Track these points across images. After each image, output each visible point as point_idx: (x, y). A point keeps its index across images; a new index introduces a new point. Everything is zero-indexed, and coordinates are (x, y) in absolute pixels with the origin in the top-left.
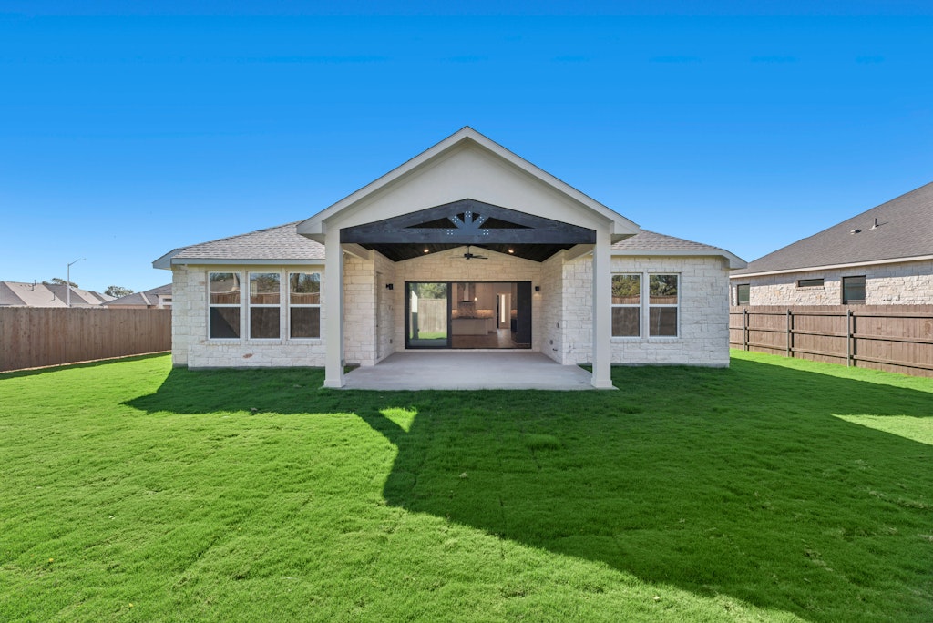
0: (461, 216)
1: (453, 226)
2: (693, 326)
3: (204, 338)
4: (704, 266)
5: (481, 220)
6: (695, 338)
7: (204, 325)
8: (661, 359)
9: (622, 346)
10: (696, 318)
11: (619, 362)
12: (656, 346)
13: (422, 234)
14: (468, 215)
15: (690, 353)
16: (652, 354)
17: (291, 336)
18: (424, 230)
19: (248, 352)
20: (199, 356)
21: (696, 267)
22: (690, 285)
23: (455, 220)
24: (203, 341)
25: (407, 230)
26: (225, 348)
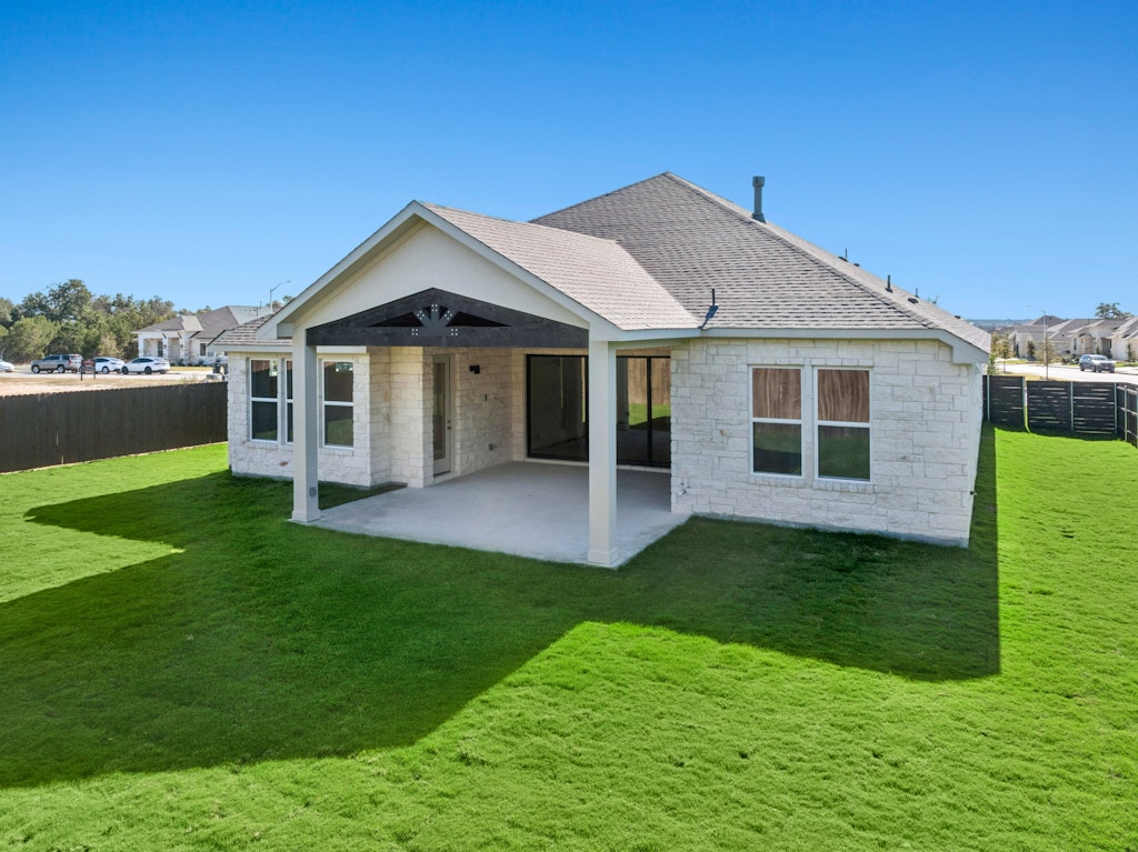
0: (428, 310)
1: (418, 324)
2: (896, 464)
3: (245, 439)
4: (916, 357)
5: (449, 315)
6: (899, 486)
7: (245, 423)
8: (836, 519)
9: (767, 489)
10: (903, 451)
11: (762, 516)
12: (827, 496)
13: (386, 335)
14: (435, 310)
15: (890, 513)
16: (820, 507)
17: (326, 443)
18: (388, 329)
19: (284, 460)
20: (241, 460)
21: (902, 357)
22: (888, 390)
23: (421, 315)
24: (244, 442)
25: (371, 330)
26: (264, 452)
